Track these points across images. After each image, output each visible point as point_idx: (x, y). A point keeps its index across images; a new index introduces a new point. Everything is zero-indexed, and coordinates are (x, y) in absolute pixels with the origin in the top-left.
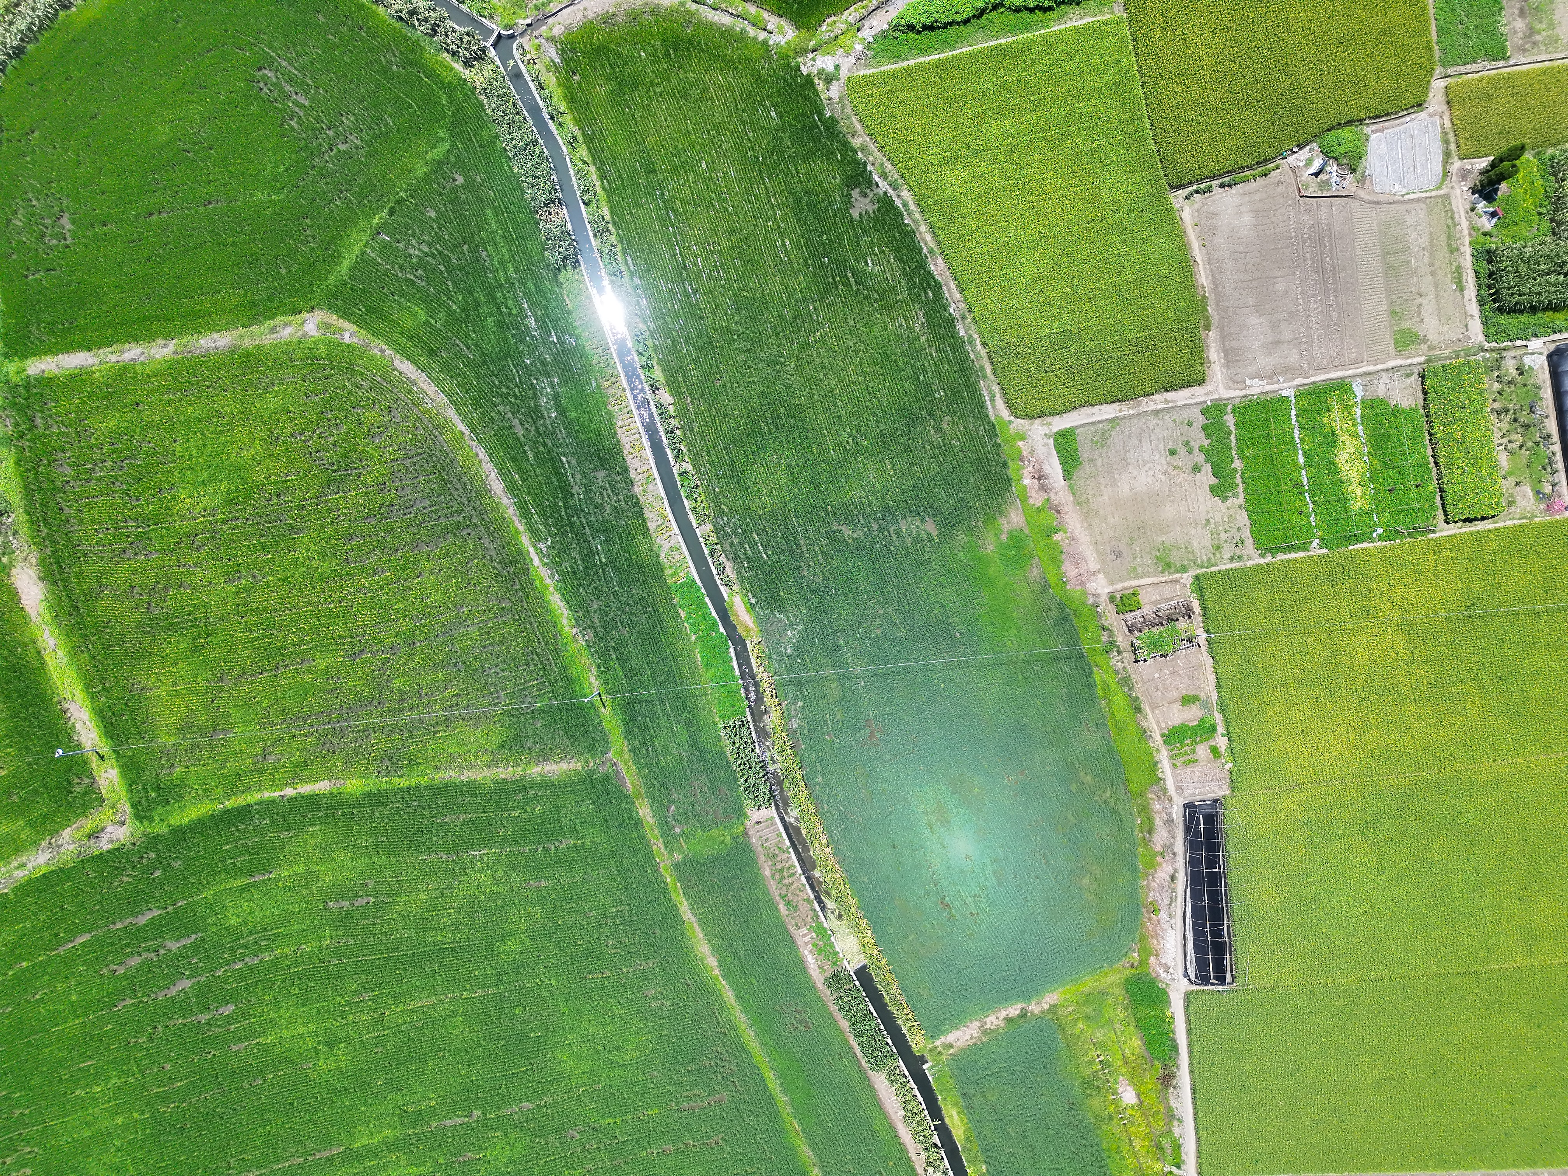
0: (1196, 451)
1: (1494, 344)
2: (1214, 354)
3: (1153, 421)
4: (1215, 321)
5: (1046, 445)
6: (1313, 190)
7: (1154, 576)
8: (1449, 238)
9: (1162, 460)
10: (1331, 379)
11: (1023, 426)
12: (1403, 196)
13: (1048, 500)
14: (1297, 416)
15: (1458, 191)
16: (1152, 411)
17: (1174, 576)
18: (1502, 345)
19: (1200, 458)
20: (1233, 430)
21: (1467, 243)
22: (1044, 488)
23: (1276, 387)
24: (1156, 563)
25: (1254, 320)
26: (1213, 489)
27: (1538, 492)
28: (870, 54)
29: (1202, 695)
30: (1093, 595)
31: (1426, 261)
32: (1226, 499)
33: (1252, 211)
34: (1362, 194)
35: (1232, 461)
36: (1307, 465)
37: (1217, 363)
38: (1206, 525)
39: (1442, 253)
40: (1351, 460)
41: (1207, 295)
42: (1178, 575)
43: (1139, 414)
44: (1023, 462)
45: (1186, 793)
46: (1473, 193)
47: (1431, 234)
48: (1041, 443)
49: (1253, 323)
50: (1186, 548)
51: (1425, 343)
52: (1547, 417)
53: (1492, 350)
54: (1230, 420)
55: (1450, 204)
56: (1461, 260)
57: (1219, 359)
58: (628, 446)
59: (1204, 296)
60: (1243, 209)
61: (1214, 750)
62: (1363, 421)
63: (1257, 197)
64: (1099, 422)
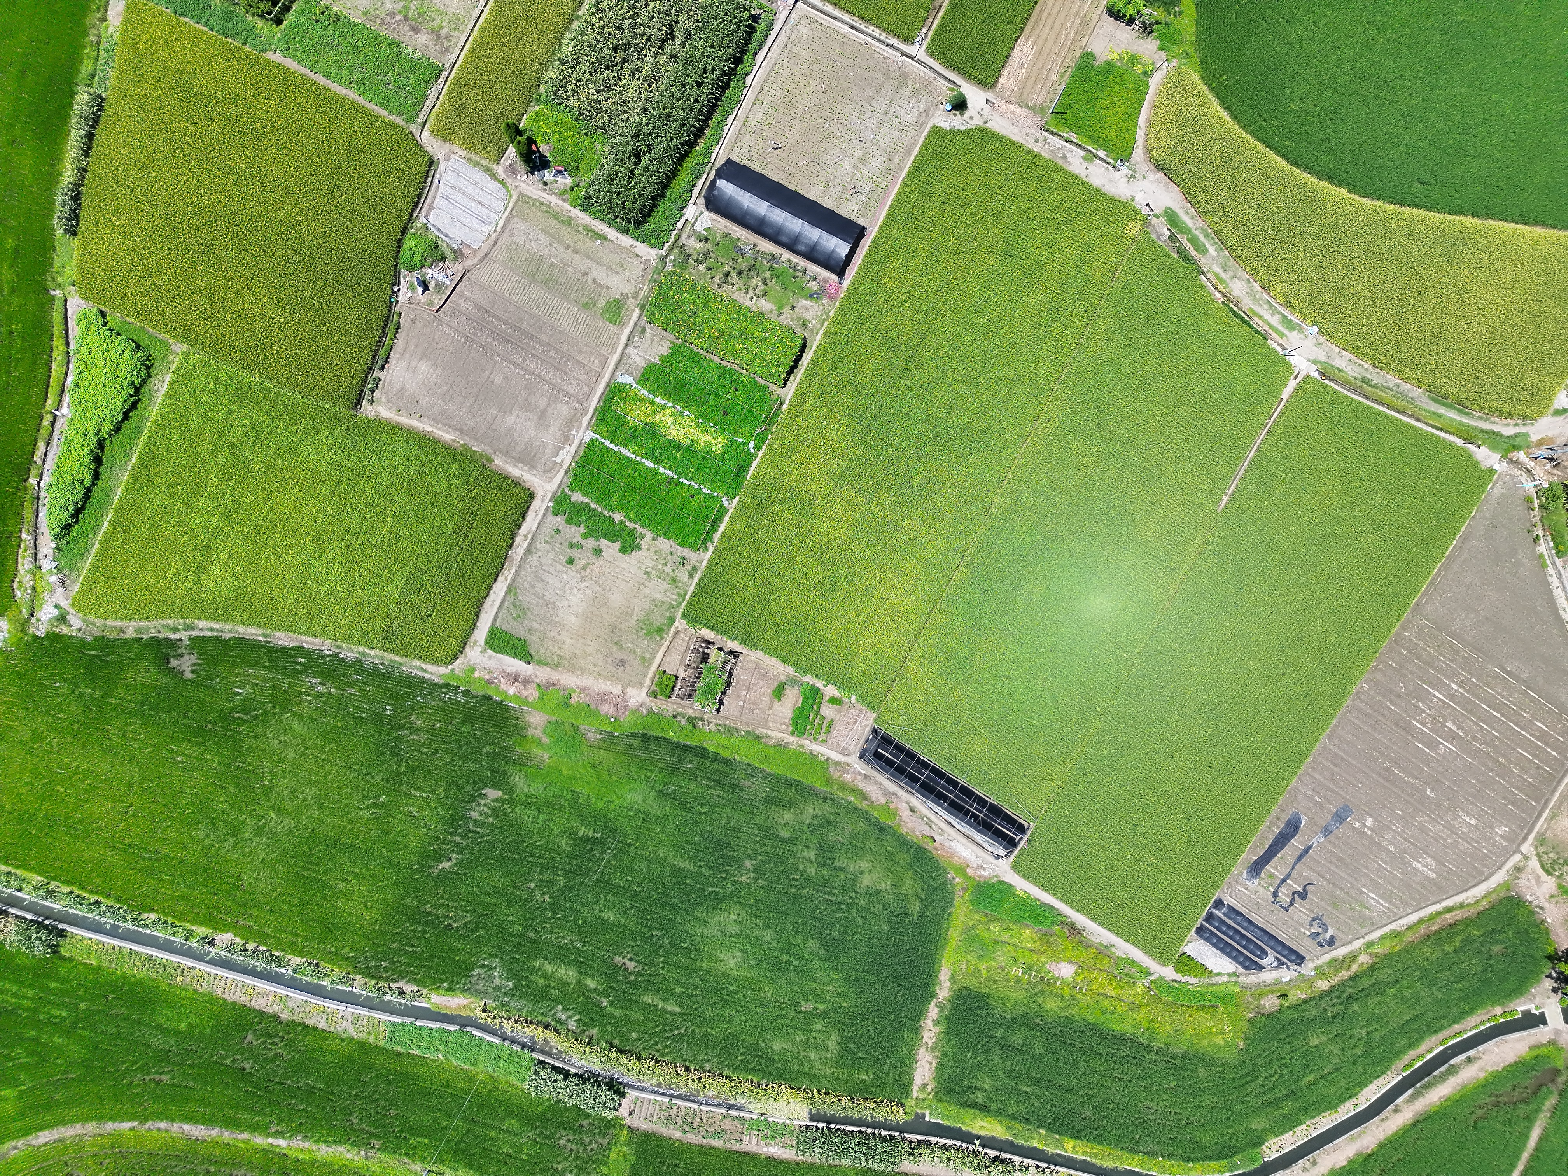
0: (583, 542)
1: (667, 245)
2: (515, 471)
3: (533, 559)
4: (488, 450)
5: (490, 658)
6: (438, 300)
7: (660, 648)
8: (556, 218)
9: (571, 575)
10: (602, 394)
11: (463, 664)
12: (495, 231)
13: (539, 685)
14: (611, 443)
15: (523, 185)
16: (525, 554)
17: (672, 632)
18: (672, 239)
19: (591, 543)
20: (587, 500)
21: (570, 208)
22: (526, 682)
23: (576, 442)
24: (651, 638)
25: (510, 420)
26: (624, 550)
27: (811, 296)
28: (67, 571)
29: (783, 678)
30: (641, 706)
31: (562, 249)
32: (639, 547)
33: (421, 359)
34: (469, 263)
35: (610, 519)
36: (657, 462)
37: (524, 474)
38: (649, 576)
39: (566, 234)
40: (679, 426)
41: (462, 442)
42: (673, 629)
43: (519, 566)
44: (493, 683)
45: (852, 749)
46: (533, 174)
47: (543, 230)
48: (485, 660)
49: (512, 422)
50: (656, 605)
51: (628, 298)
52: (755, 245)
53: (671, 250)
54: (578, 497)
55: (529, 197)
56: (581, 222)
57: (523, 470)
58: (243, 998)
59: (462, 445)
60: (413, 364)
61: (834, 701)
62: (654, 394)
63: (412, 347)
64: (503, 601)
